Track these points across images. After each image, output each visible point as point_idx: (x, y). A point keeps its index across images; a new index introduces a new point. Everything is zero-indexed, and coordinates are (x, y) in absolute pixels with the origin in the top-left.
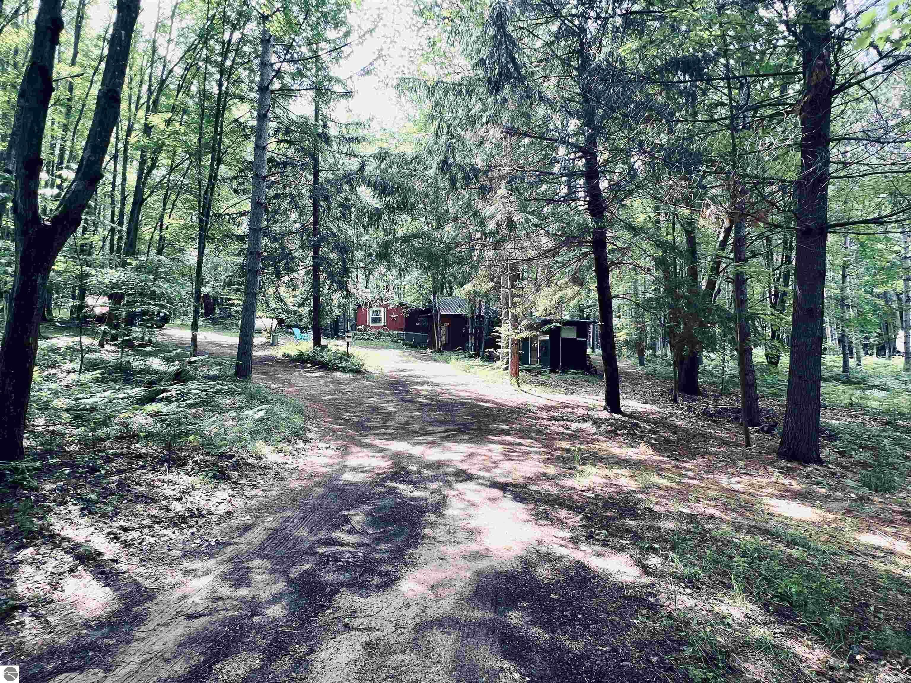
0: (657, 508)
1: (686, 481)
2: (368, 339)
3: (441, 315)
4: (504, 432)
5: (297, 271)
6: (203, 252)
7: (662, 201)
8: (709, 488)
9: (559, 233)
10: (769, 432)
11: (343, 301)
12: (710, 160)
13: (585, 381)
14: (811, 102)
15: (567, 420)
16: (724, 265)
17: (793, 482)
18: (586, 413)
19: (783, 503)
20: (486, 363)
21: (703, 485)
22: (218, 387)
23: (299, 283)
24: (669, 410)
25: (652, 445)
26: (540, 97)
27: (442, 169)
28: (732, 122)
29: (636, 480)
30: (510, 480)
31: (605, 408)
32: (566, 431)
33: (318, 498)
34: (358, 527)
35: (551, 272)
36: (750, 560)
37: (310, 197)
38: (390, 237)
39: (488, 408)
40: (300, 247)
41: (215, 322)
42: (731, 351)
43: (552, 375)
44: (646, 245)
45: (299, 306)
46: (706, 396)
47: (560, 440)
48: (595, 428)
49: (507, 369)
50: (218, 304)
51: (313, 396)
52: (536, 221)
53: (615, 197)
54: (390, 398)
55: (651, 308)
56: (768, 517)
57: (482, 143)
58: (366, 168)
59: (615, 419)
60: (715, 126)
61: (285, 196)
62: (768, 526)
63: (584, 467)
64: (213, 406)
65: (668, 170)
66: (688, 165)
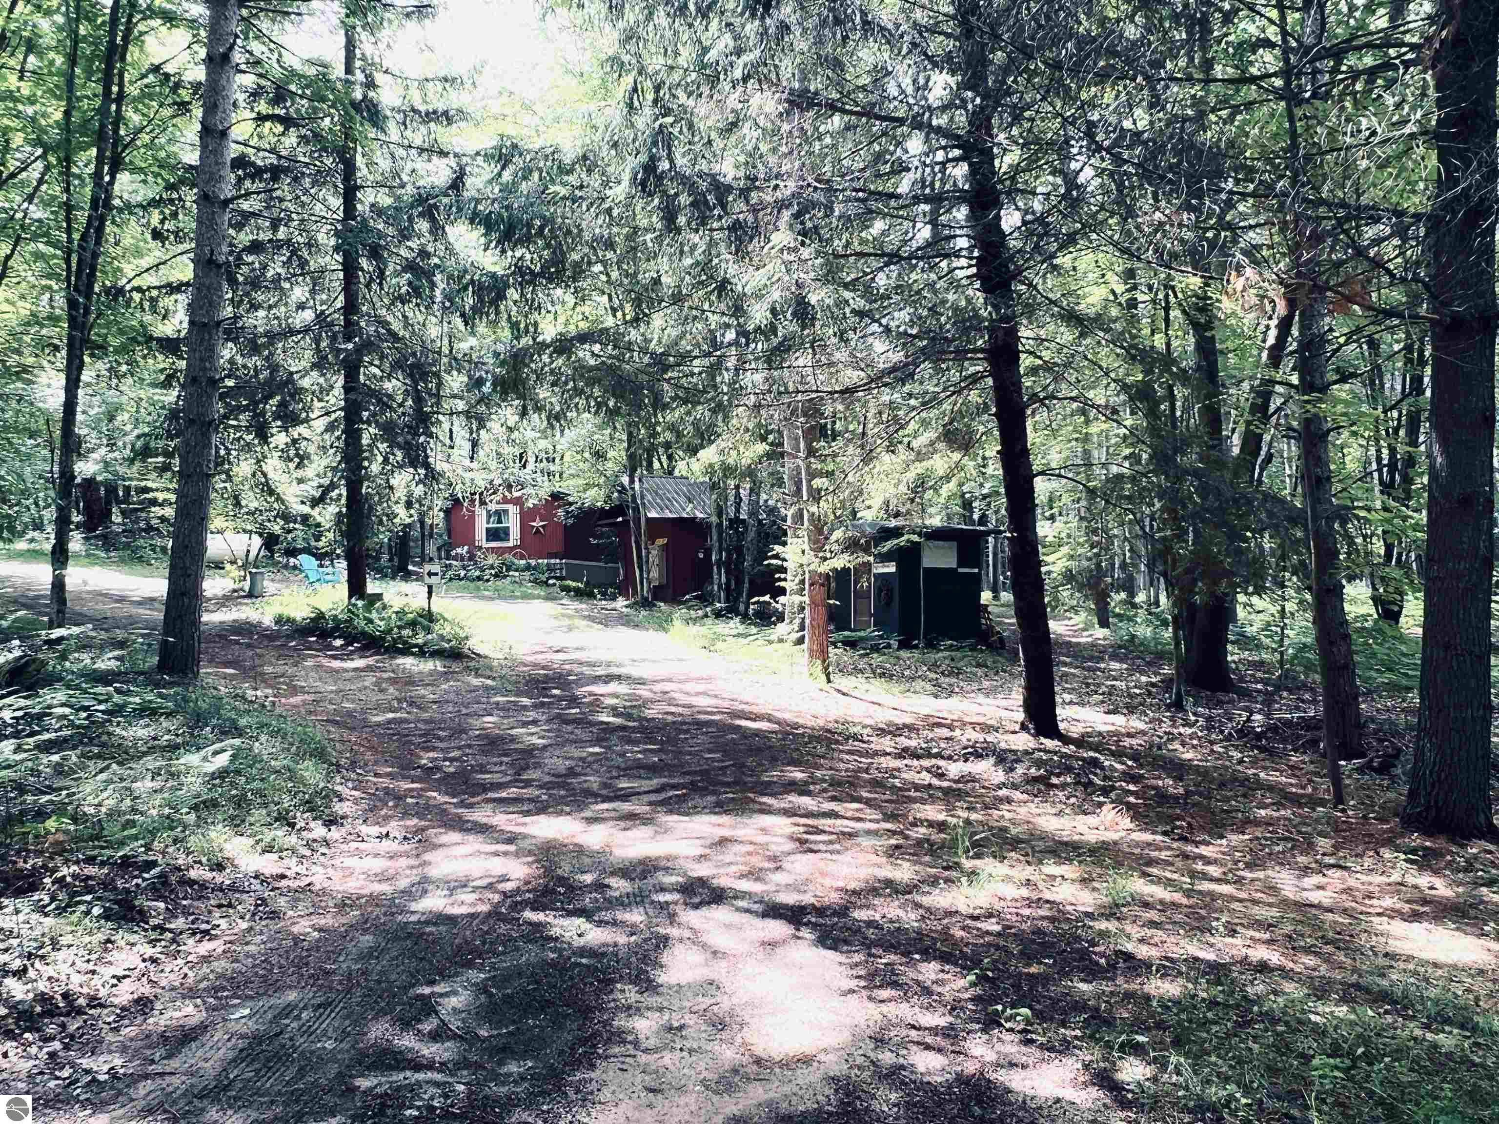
0: (1143, 952)
1: (1206, 886)
2: (479, 578)
3: (648, 520)
4: (793, 787)
5: (307, 420)
6: (78, 380)
7: (1139, 259)
8: (1255, 902)
9: (914, 332)
10: (1384, 769)
11: (419, 491)
12: (1243, 167)
13: (979, 665)
14: (1458, 40)
15: (939, 756)
16: (1279, 401)
17: (1438, 882)
18: (981, 737)
19: (1417, 929)
20: (754, 630)
21: (1243, 895)
22: (117, 699)
23: (312, 449)
24: (1166, 727)
25: (1129, 806)
26: (865, 22)
27: (643, 184)
28: (1288, 83)
29: (1094, 889)
30: (808, 899)
31: (1023, 727)
32: (936, 782)
33: (361, 957)
34: (455, 1024)
35: (896, 419)
36: (1348, 1062)
37: (337, 249)
38: (526, 341)
39: (757, 733)
40: (314, 366)
41: (108, 542)
42: (1298, 590)
43: (904, 654)
44: (1108, 356)
45: (315, 502)
46: (1246, 694)
47: (923, 801)
48: (1001, 773)
49: (800, 641)
50: (119, 502)
51: (349, 714)
52: (861, 304)
53: (1037, 248)
54: (532, 715)
55: (1121, 497)
56: (1387, 962)
57: (734, 124)
58: (469, 181)
59: (1047, 751)
60: (1251, 92)
61: (278, 245)
62: (1385, 983)
63: (977, 862)
64: (103, 745)
65: (1150, 189)
66: (1193, 179)
